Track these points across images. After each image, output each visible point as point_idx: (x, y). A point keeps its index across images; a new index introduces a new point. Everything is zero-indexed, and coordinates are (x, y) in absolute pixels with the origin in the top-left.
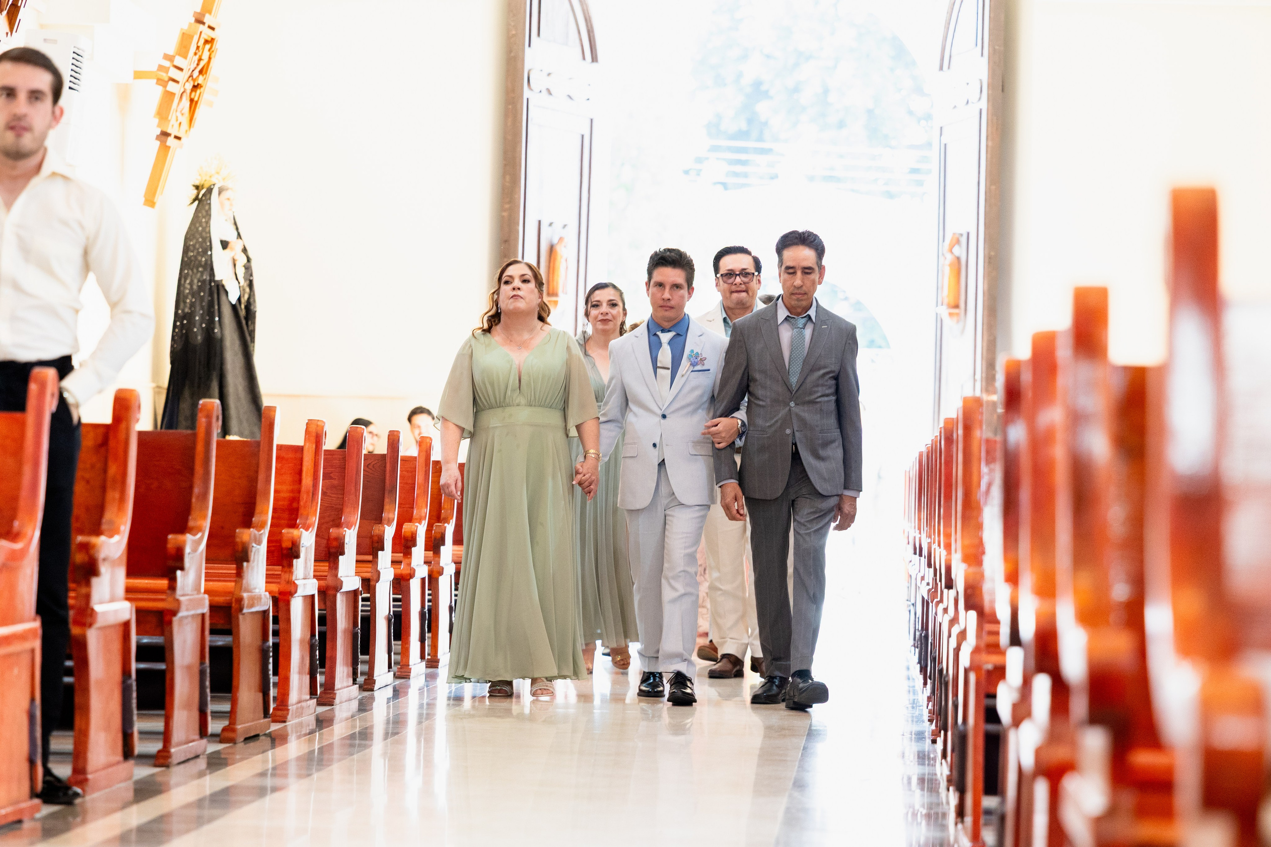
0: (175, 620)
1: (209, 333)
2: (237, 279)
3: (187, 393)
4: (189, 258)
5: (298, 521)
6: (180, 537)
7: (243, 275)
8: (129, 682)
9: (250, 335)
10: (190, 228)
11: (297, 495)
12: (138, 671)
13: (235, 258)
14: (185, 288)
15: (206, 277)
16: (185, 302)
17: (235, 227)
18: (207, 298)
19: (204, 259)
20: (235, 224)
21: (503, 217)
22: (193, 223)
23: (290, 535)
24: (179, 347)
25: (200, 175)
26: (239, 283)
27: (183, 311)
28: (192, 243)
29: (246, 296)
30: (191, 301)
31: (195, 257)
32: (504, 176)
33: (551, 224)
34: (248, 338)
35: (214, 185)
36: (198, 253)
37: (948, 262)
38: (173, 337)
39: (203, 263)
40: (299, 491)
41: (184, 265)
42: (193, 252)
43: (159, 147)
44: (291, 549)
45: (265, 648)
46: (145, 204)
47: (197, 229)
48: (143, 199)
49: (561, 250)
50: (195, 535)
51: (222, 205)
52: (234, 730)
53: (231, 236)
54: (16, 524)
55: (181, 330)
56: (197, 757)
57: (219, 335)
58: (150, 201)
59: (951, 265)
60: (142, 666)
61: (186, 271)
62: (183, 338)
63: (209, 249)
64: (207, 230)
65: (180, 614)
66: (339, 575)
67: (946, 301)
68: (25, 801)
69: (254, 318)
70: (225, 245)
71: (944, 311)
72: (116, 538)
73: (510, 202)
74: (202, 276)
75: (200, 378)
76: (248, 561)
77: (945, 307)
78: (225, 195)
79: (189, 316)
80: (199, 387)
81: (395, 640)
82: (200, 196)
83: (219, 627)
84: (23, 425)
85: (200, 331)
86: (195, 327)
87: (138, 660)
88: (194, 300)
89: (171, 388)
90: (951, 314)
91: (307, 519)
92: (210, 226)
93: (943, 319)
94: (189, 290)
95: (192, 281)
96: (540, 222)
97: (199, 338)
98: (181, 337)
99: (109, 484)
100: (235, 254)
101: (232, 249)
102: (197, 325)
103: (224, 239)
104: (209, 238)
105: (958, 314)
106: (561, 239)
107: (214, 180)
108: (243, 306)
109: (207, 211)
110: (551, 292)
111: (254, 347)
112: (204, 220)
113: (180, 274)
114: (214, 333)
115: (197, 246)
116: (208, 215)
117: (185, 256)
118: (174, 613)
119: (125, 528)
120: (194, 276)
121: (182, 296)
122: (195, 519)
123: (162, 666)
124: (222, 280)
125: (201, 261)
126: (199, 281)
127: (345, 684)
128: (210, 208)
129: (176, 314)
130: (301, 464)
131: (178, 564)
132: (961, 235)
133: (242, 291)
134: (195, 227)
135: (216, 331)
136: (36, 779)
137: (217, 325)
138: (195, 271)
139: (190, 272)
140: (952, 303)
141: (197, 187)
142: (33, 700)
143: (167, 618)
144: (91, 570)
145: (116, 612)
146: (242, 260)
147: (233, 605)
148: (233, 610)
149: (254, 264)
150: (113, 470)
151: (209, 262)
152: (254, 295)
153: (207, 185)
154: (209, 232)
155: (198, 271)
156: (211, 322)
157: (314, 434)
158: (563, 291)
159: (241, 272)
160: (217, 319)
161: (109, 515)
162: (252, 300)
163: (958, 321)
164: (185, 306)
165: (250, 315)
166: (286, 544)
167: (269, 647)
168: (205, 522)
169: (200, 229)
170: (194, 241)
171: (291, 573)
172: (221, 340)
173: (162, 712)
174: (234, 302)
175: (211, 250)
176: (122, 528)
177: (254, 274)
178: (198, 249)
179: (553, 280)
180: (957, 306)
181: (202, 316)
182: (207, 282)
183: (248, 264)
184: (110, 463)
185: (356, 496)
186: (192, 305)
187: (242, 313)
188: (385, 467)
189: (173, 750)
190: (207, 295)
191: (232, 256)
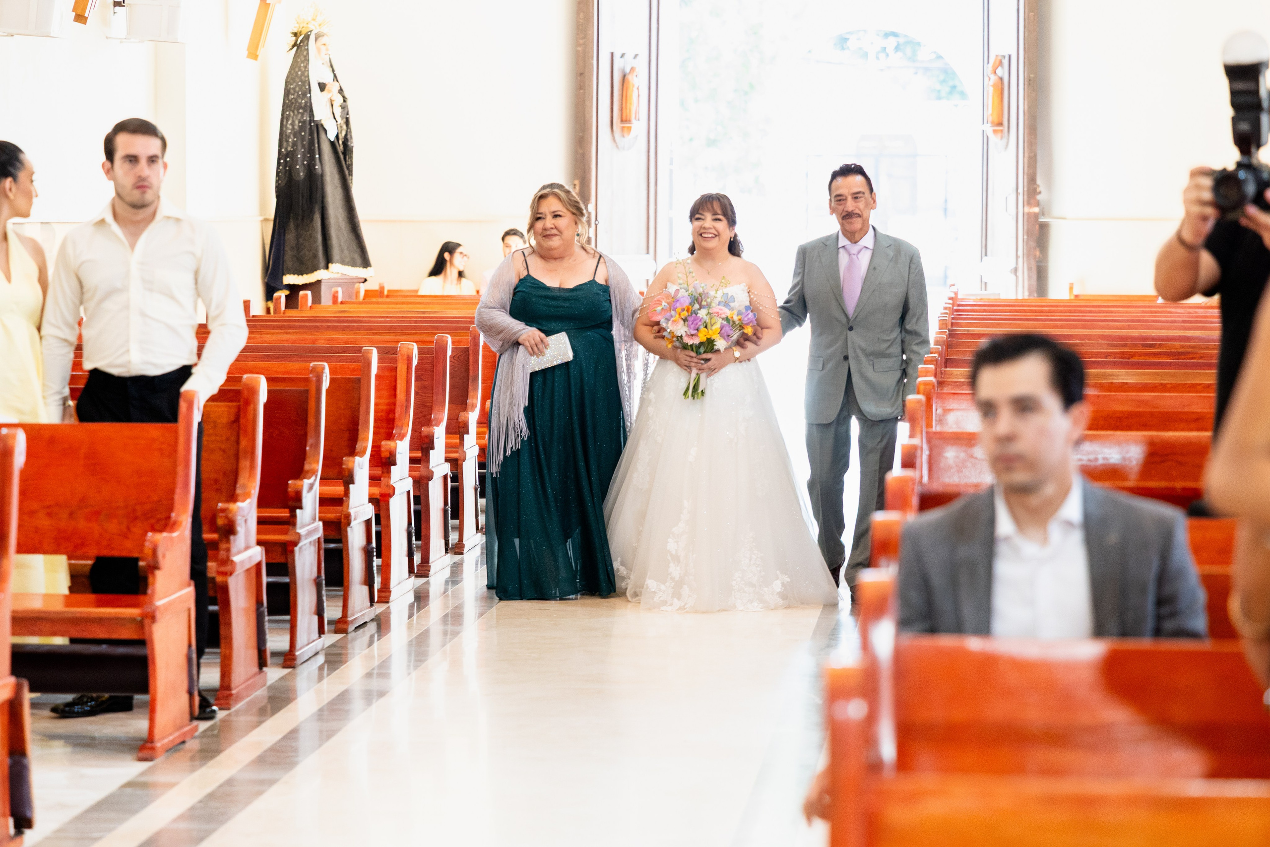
0: (297, 549)
1: (310, 169)
2: (335, 118)
3: (292, 225)
4: (290, 101)
5: (394, 432)
6: (298, 482)
7: (340, 114)
8: (262, 609)
9: (348, 169)
10: (290, 72)
11: (393, 407)
12: (268, 584)
13: (333, 99)
14: (287, 128)
15: (306, 118)
16: (287, 141)
17: (331, 69)
18: (307, 137)
19: (303, 101)
20: (332, 66)
21: (578, 51)
22: (292, 67)
23: (388, 447)
24: (283, 184)
25: (298, 23)
26: (337, 122)
27: (286, 149)
28: (292, 87)
29: (344, 133)
30: (293, 140)
31: (296, 99)
32: (578, 13)
33: (623, 56)
34: (347, 172)
35: (311, 31)
36: (299, 95)
37: (991, 83)
38: (278, 173)
39: (303, 105)
40: (395, 404)
41: (286, 106)
42: (292, 95)
43: (260, 6)
44: (389, 458)
45: (369, 549)
46: (248, 57)
47: (297, 73)
48: (246, 53)
49: (633, 80)
50: (309, 478)
51: (319, 50)
52: (346, 622)
53: (328, 78)
54: (173, 515)
55: (285, 167)
56: (317, 654)
57: (320, 171)
58: (253, 54)
59: (994, 86)
60: (271, 579)
61: (288, 113)
62: (287, 173)
63: (308, 92)
64: (306, 74)
65: (300, 545)
66: (430, 467)
67: (990, 119)
68: (187, 725)
69: (352, 152)
70: (322, 87)
71: (989, 129)
72: (248, 501)
73: (584, 38)
74: (302, 117)
75: (303, 211)
76: (353, 483)
77: (989, 125)
78: (322, 40)
79: (291, 154)
80: (303, 219)
81: (480, 497)
82: (298, 42)
83: (331, 537)
84: (176, 432)
85: (303, 168)
86: (297, 165)
87: (268, 575)
88: (295, 139)
89: (277, 221)
90: (995, 131)
91: (402, 428)
92: (308, 71)
93: (989, 137)
94: (291, 130)
95: (293, 121)
96: (612, 54)
97: (301, 174)
98: (285, 174)
99: (240, 454)
100: (333, 95)
101: (330, 91)
102: (300, 162)
103: (321, 82)
104: (307, 82)
105: (1002, 131)
106: (632, 69)
107: (311, 27)
108: (341, 142)
109: (305, 57)
110: (624, 118)
111: (352, 179)
112: (302, 65)
113: (283, 115)
114: (315, 169)
115: (297, 89)
116: (307, 60)
117: (286, 99)
118: (295, 544)
119: (255, 491)
120: (295, 117)
121: (284, 136)
122: (310, 463)
123: (286, 580)
124: (321, 120)
125: (301, 103)
126: (299, 122)
127: (438, 556)
128: (308, 54)
129: (280, 152)
130: (396, 381)
131: (297, 504)
132: (1004, 57)
133: (339, 128)
134: (294, 70)
135: (317, 167)
136: (194, 705)
137: (318, 161)
138: (296, 112)
139: (292, 114)
140: (996, 121)
141: (295, 34)
142: (190, 646)
143: (290, 548)
144: (230, 530)
145: (250, 557)
146: (339, 100)
147: (343, 520)
148: (342, 525)
149: (349, 103)
150: (244, 443)
151: (308, 104)
152: (350, 132)
153: (304, 32)
154: (308, 76)
155: (299, 113)
156: (312, 158)
157: (405, 357)
158: (635, 118)
159: (338, 111)
160: (317, 156)
161: (242, 480)
162: (349, 137)
163: (1002, 138)
164: (288, 145)
165: (347, 150)
166: (385, 454)
167: (373, 548)
168: (318, 465)
169: (299, 73)
170: (295, 84)
171: (389, 477)
172: (322, 175)
173: (288, 617)
174: (332, 140)
175: (310, 93)
176: (253, 492)
177: (350, 113)
178: (298, 92)
179: (626, 108)
180: (1000, 124)
181: (304, 155)
182: (308, 122)
183: (344, 103)
184: (241, 437)
185: (443, 395)
186: (294, 144)
187: (340, 148)
188: (468, 358)
189: (297, 653)
190: (307, 135)
191: (329, 97)
